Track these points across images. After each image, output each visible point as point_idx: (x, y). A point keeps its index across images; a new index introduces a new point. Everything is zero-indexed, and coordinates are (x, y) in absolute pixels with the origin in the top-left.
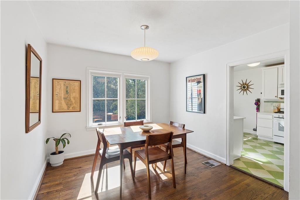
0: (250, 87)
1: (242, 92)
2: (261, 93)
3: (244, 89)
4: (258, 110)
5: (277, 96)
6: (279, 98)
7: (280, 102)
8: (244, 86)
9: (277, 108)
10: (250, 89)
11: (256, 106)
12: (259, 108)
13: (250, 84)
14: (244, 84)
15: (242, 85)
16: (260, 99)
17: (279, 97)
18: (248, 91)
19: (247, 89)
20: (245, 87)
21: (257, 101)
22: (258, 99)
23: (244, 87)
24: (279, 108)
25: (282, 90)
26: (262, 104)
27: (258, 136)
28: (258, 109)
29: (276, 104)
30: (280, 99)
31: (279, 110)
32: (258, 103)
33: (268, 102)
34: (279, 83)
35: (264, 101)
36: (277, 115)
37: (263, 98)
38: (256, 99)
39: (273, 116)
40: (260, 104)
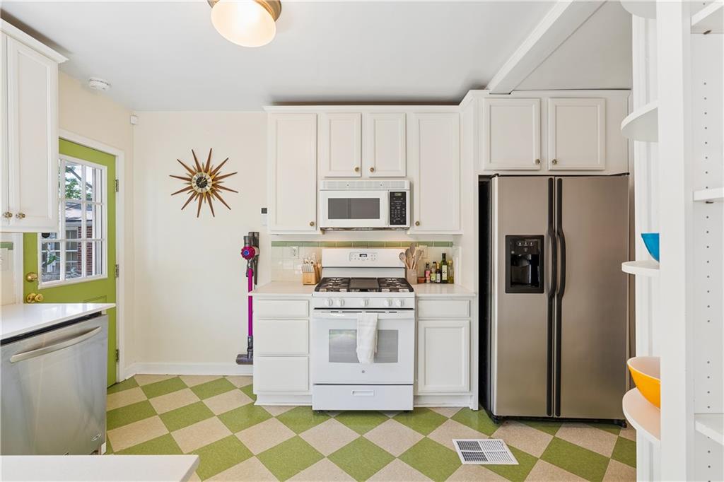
0: (225, 183)
1: (195, 202)
2: (264, 211)
3: (199, 190)
4: (253, 278)
5: (315, 222)
6: (320, 229)
7: (321, 244)
8: (200, 179)
9: (314, 266)
10: (222, 194)
11: (244, 263)
12: (256, 267)
13: (222, 172)
14: (200, 170)
15: (194, 174)
16: (258, 233)
17: (322, 225)
18: (215, 201)
19: (213, 191)
20: (206, 183)
21: (250, 243)
22: (254, 233)
23: (201, 183)
24: (319, 266)
26: (266, 252)
27: (256, 395)
28: (252, 274)
29: (311, 253)
30: (321, 233)
31: (318, 272)
32: (251, 249)
33: (286, 246)
34: (322, 174)
35: (274, 244)
36: (324, 298)
37: (272, 231)
38: (247, 235)
39: (309, 302)
40: (259, 252)
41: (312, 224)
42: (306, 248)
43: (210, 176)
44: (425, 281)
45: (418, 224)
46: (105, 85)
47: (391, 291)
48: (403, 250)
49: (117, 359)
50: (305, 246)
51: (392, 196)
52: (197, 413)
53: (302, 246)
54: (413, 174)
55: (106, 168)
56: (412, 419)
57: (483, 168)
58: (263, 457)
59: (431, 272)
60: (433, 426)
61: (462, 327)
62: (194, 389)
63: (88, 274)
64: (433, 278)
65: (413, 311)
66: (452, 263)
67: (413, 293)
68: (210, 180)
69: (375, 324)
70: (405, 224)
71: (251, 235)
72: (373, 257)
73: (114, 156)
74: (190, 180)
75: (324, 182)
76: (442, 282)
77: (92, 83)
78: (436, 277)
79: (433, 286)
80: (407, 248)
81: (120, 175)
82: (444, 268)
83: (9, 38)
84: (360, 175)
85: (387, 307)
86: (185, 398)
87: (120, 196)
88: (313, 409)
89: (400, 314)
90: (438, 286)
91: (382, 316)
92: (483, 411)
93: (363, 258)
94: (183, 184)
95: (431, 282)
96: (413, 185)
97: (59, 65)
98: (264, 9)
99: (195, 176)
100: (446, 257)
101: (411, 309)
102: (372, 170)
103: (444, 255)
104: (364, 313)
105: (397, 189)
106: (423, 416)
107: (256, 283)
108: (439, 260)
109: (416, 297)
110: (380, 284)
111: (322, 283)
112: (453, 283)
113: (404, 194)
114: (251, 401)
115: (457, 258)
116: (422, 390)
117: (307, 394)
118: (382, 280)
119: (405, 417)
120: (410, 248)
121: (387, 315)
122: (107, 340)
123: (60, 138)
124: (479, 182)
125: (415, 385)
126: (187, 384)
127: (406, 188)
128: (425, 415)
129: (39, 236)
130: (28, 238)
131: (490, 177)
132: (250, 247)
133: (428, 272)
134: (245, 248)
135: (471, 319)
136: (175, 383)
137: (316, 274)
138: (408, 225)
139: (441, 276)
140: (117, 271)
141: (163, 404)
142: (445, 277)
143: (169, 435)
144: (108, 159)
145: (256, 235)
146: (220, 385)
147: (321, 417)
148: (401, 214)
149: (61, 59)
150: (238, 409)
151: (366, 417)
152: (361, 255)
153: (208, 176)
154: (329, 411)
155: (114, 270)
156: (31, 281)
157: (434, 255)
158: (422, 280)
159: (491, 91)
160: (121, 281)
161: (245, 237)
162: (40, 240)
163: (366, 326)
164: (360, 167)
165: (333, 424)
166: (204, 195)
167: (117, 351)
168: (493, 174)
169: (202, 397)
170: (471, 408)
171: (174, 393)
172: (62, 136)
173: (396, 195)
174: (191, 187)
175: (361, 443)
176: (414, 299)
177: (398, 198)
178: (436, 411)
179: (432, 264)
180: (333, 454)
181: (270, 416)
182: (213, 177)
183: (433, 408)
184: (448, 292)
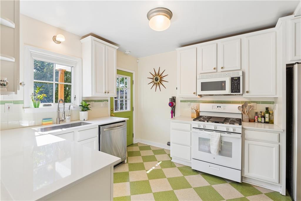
0: (164, 79)
1: (155, 87)
2: (177, 89)
3: (156, 82)
4: (173, 114)
5: (196, 92)
6: (198, 95)
7: (199, 102)
8: (156, 78)
9: (196, 111)
10: (163, 83)
11: (170, 109)
12: (174, 110)
13: (163, 75)
14: (156, 75)
16: (175, 97)
17: (198, 93)
18: (161, 86)
19: (160, 82)
20: (158, 79)
21: (172, 100)
22: (174, 97)
24: (198, 111)
25: (201, 83)
26: (178, 104)
28: (173, 112)
29: (194, 105)
30: (199, 97)
31: (198, 113)
32: (172, 103)
33: (186, 102)
34: (199, 72)
35: (181, 101)
36: (197, 124)
37: (179, 96)
38: (171, 98)
39: (191, 125)
40: (175, 104)
41: (194, 93)
42: (194, 103)
43: (159, 77)
44: (254, 121)
45: (247, 92)
46: (129, 52)
47: (230, 124)
48: (241, 105)
49: (133, 137)
50: (193, 102)
51: (232, 79)
52: (152, 159)
53: (192, 102)
54: (245, 68)
55: (130, 77)
56: (240, 187)
57: (290, 60)
58: (169, 179)
59: (258, 117)
60: (251, 194)
61: (274, 147)
62: (153, 151)
63: (126, 109)
64: (260, 120)
65: (241, 135)
66: (273, 113)
67: (241, 126)
68: (159, 78)
69: (219, 138)
70: (240, 92)
71: (173, 98)
72: (224, 108)
73: (132, 73)
74: (153, 79)
75: (199, 76)
76: (265, 122)
77: (126, 52)
78: (261, 120)
79: (260, 124)
80: (243, 104)
81: (134, 79)
82: (267, 115)
83: (106, 46)
84: (216, 71)
85: (226, 131)
86: (150, 153)
87: (134, 85)
88: (192, 168)
89: (233, 135)
90: (263, 124)
91: (223, 134)
92: (289, 197)
93: (219, 108)
94: (151, 80)
95: (258, 122)
96: (245, 73)
97: (117, 49)
98: (166, 17)
99: (154, 78)
100: (269, 110)
101: (240, 134)
102: (222, 68)
103: (267, 109)
104: (214, 133)
105: (235, 75)
106: (247, 188)
107: (174, 116)
108: (264, 110)
109: (243, 128)
110: (225, 120)
111: (199, 118)
112: (273, 123)
113: (239, 78)
114: (170, 159)
115: (275, 110)
116: (246, 174)
117: (190, 162)
118: (227, 119)
119: (236, 185)
120: (244, 105)
121: (226, 135)
122: (126, 129)
123: (117, 70)
124: (287, 68)
125: (242, 171)
126: (151, 149)
127: (240, 74)
128: (248, 187)
129: (114, 98)
130: (111, 98)
131: (293, 64)
132: (172, 102)
133: (256, 117)
134: (170, 102)
135: (280, 144)
136: (148, 148)
137: (197, 114)
138: (241, 93)
139: (265, 119)
140: (133, 109)
141: (144, 153)
142: (267, 120)
143: (143, 163)
144: (131, 74)
145: (174, 98)
146: (161, 151)
147: (195, 173)
148: (237, 87)
149: (117, 47)
150: (165, 161)
151: (215, 179)
152: (218, 107)
153: (158, 77)
154: (199, 171)
155: (132, 109)
156: (112, 110)
157: (261, 108)
158: (252, 121)
159: (295, 15)
160: (134, 112)
161: (170, 98)
162: (114, 99)
163: (215, 138)
164: (216, 68)
165: (200, 177)
166: (157, 83)
167: (133, 134)
168: (295, 63)
169: (155, 154)
170: (280, 193)
171: (147, 151)
172: (118, 69)
173: (234, 78)
174: (153, 81)
175: (210, 188)
176: (241, 129)
177: (236, 80)
178: (256, 188)
179: (259, 113)
180: (196, 188)
181: (175, 167)
182: (160, 77)
183: (255, 186)
184: (269, 128)
